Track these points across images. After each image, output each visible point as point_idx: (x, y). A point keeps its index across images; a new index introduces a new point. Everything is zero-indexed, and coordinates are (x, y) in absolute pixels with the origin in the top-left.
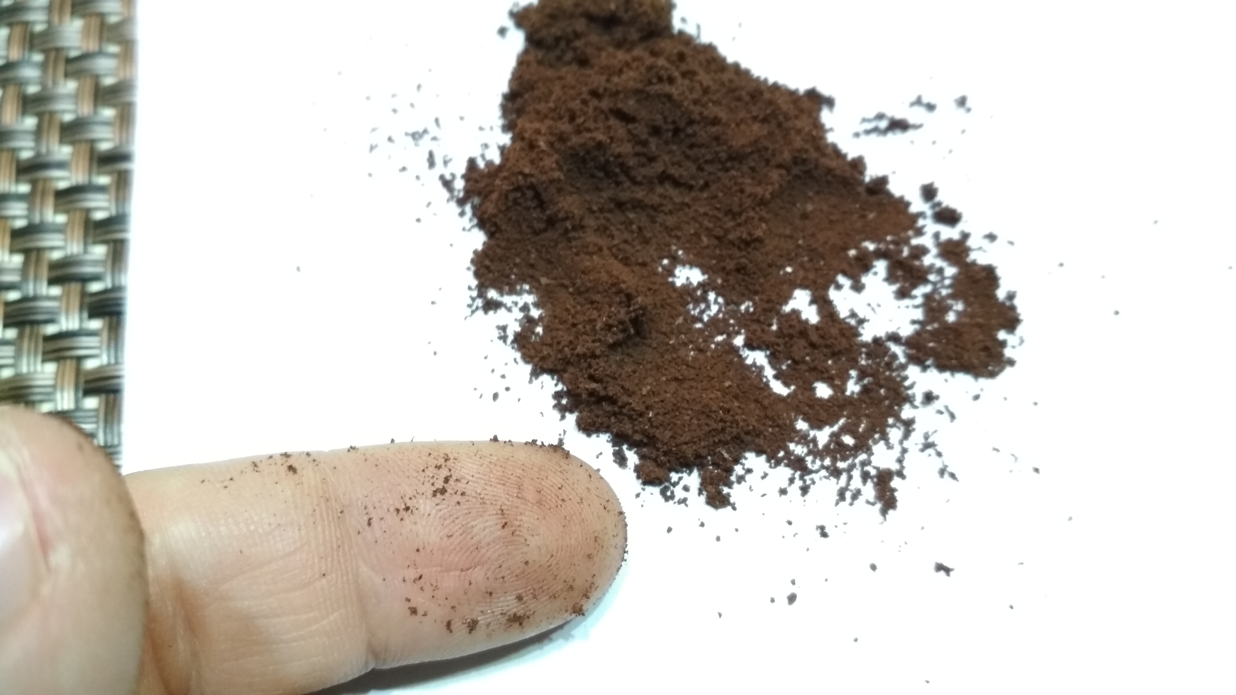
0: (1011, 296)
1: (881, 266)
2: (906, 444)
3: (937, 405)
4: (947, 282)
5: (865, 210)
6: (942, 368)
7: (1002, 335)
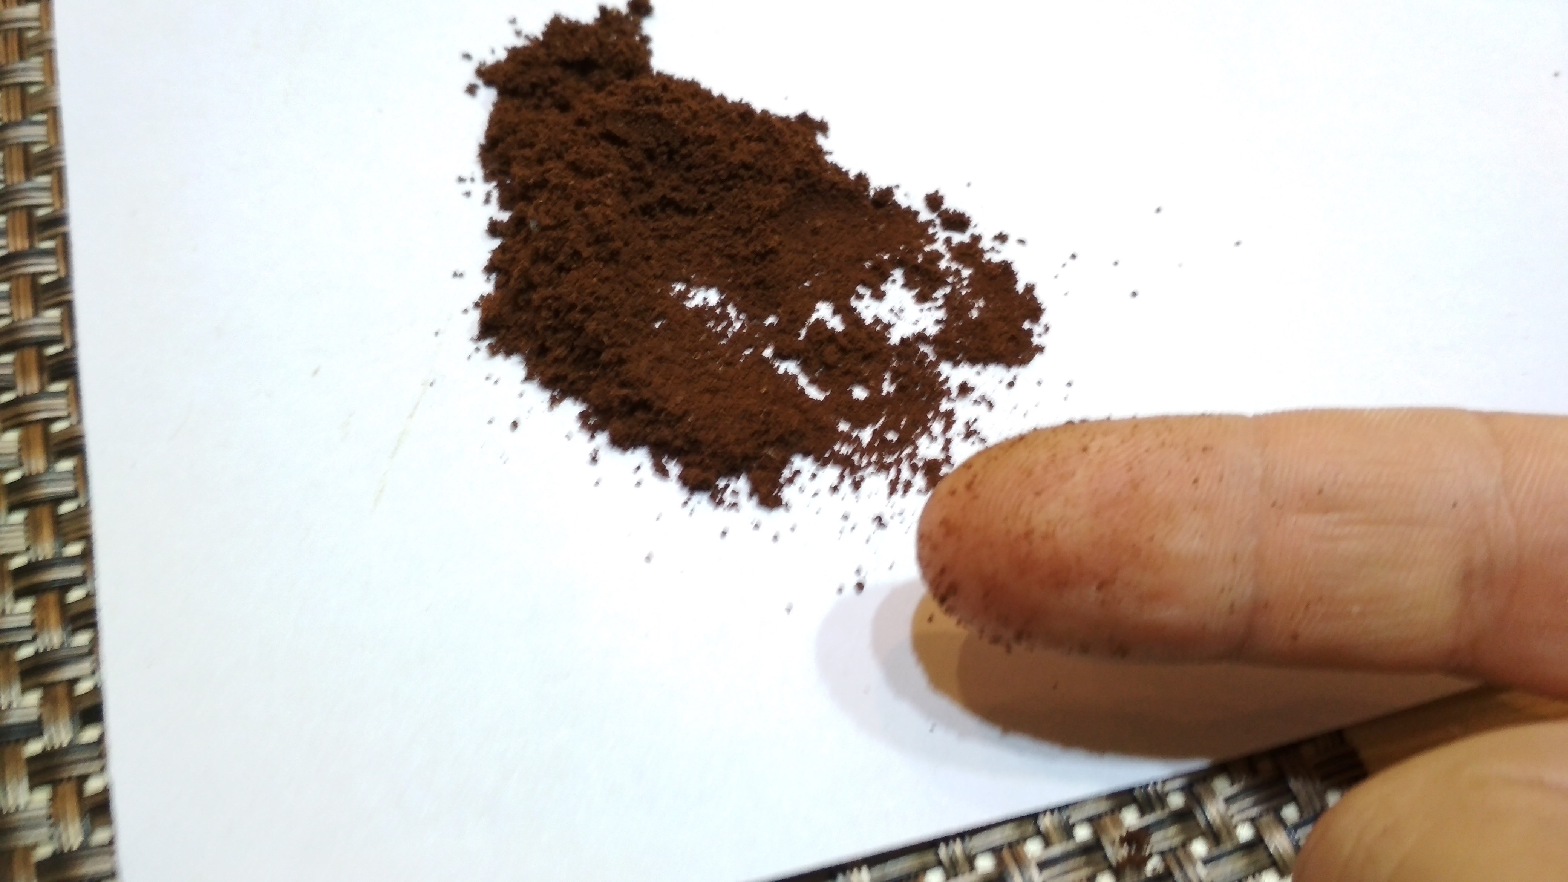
0: (1030, 289)
1: (898, 274)
2: (949, 435)
3: (975, 395)
4: (965, 283)
5: (873, 222)
6: (973, 361)
7: (1026, 325)
